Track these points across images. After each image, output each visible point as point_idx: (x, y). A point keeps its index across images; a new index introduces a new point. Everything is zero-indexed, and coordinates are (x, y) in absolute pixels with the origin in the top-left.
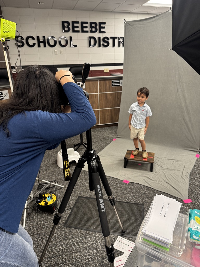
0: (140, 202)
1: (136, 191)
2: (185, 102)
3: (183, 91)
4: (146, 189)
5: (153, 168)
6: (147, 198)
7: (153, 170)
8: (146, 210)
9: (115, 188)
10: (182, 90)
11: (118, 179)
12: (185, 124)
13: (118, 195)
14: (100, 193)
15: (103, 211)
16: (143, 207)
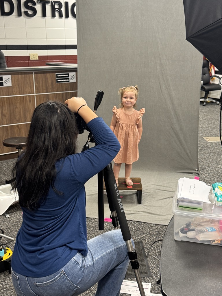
0: (135, 240)
2: (173, 104)
3: (168, 88)
4: (139, 225)
5: (142, 198)
6: (143, 234)
8: (146, 247)
10: (167, 86)
14: (117, 192)
15: (122, 211)
16: (142, 245)
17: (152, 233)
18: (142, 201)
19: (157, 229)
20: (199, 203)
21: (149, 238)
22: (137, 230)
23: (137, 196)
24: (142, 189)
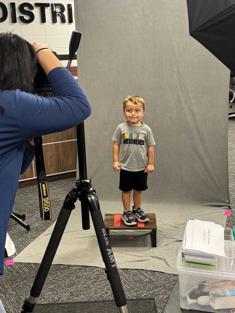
0: (145, 296)
1: (134, 280)
2: (195, 121)
3: (188, 101)
4: (152, 275)
5: (157, 239)
6: (157, 288)
7: (157, 244)
8: (159, 305)
9: (96, 282)
10: (187, 99)
11: (97, 267)
12: (198, 160)
13: (103, 292)
14: (107, 240)
15: (113, 266)
16: (153, 303)
17: (168, 286)
18: (157, 243)
19: (174, 280)
20: (211, 257)
21: (164, 294)
22: (149, 283)
23: (151, 236)
24: (156, 228)
